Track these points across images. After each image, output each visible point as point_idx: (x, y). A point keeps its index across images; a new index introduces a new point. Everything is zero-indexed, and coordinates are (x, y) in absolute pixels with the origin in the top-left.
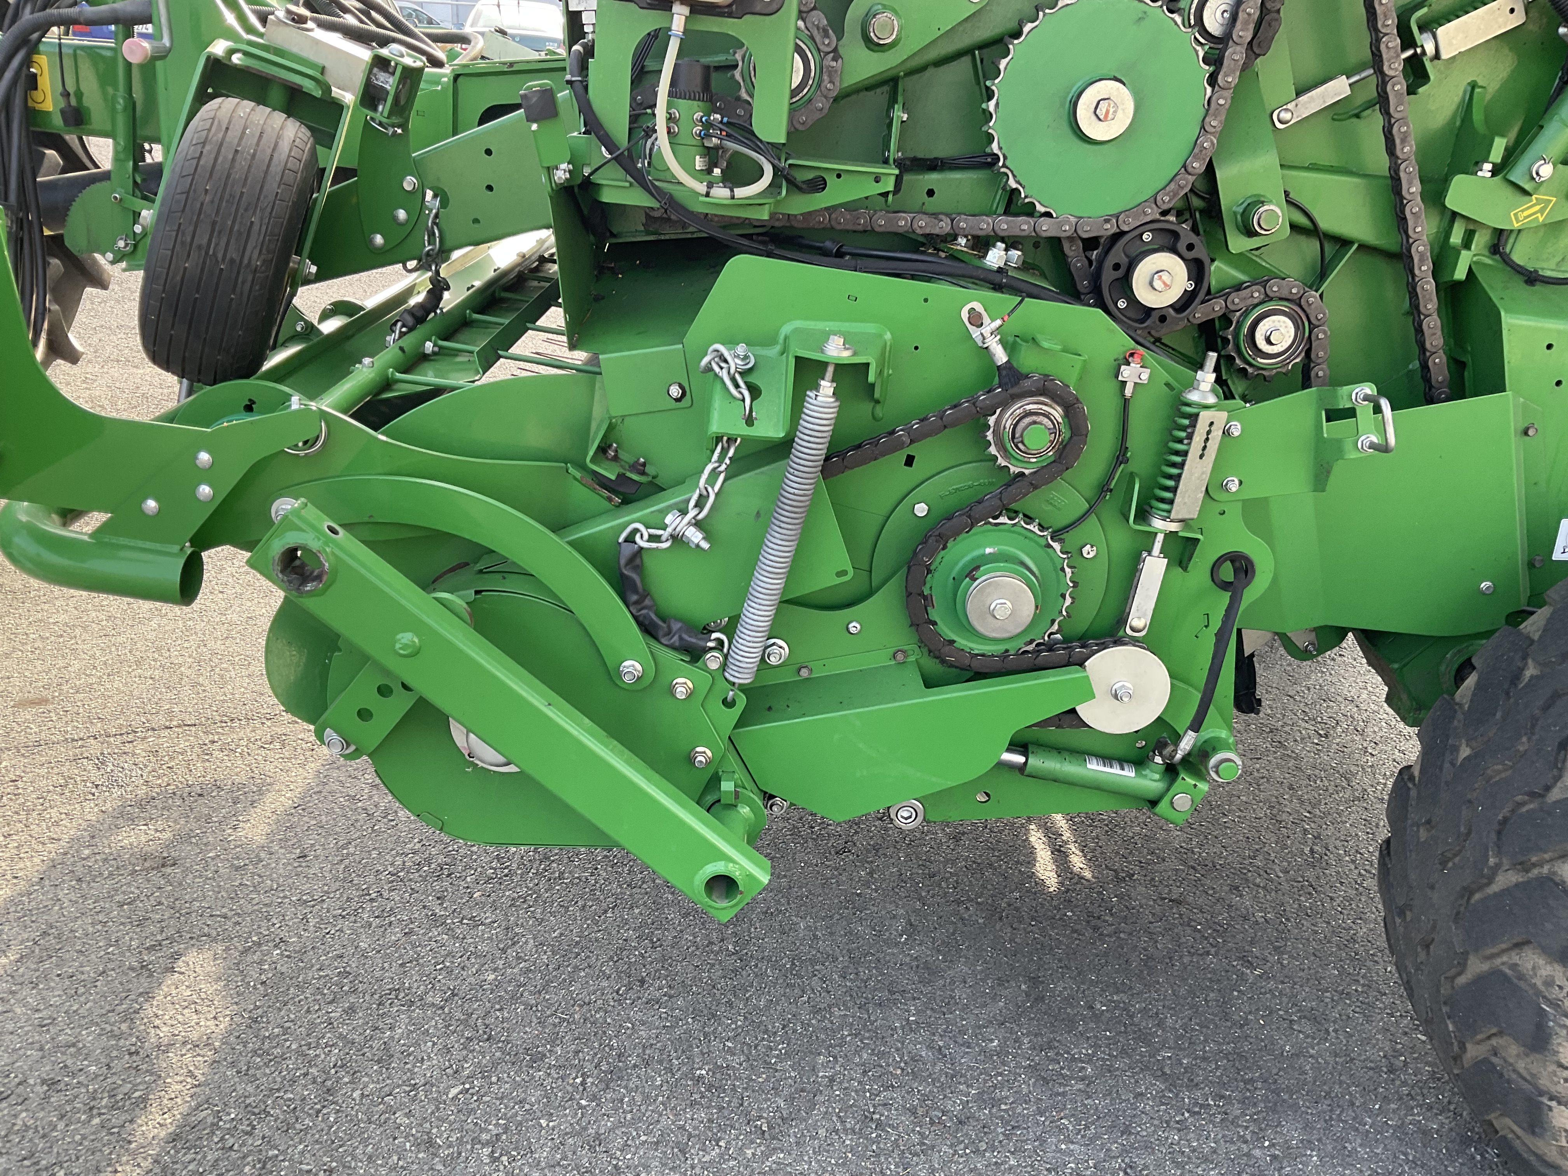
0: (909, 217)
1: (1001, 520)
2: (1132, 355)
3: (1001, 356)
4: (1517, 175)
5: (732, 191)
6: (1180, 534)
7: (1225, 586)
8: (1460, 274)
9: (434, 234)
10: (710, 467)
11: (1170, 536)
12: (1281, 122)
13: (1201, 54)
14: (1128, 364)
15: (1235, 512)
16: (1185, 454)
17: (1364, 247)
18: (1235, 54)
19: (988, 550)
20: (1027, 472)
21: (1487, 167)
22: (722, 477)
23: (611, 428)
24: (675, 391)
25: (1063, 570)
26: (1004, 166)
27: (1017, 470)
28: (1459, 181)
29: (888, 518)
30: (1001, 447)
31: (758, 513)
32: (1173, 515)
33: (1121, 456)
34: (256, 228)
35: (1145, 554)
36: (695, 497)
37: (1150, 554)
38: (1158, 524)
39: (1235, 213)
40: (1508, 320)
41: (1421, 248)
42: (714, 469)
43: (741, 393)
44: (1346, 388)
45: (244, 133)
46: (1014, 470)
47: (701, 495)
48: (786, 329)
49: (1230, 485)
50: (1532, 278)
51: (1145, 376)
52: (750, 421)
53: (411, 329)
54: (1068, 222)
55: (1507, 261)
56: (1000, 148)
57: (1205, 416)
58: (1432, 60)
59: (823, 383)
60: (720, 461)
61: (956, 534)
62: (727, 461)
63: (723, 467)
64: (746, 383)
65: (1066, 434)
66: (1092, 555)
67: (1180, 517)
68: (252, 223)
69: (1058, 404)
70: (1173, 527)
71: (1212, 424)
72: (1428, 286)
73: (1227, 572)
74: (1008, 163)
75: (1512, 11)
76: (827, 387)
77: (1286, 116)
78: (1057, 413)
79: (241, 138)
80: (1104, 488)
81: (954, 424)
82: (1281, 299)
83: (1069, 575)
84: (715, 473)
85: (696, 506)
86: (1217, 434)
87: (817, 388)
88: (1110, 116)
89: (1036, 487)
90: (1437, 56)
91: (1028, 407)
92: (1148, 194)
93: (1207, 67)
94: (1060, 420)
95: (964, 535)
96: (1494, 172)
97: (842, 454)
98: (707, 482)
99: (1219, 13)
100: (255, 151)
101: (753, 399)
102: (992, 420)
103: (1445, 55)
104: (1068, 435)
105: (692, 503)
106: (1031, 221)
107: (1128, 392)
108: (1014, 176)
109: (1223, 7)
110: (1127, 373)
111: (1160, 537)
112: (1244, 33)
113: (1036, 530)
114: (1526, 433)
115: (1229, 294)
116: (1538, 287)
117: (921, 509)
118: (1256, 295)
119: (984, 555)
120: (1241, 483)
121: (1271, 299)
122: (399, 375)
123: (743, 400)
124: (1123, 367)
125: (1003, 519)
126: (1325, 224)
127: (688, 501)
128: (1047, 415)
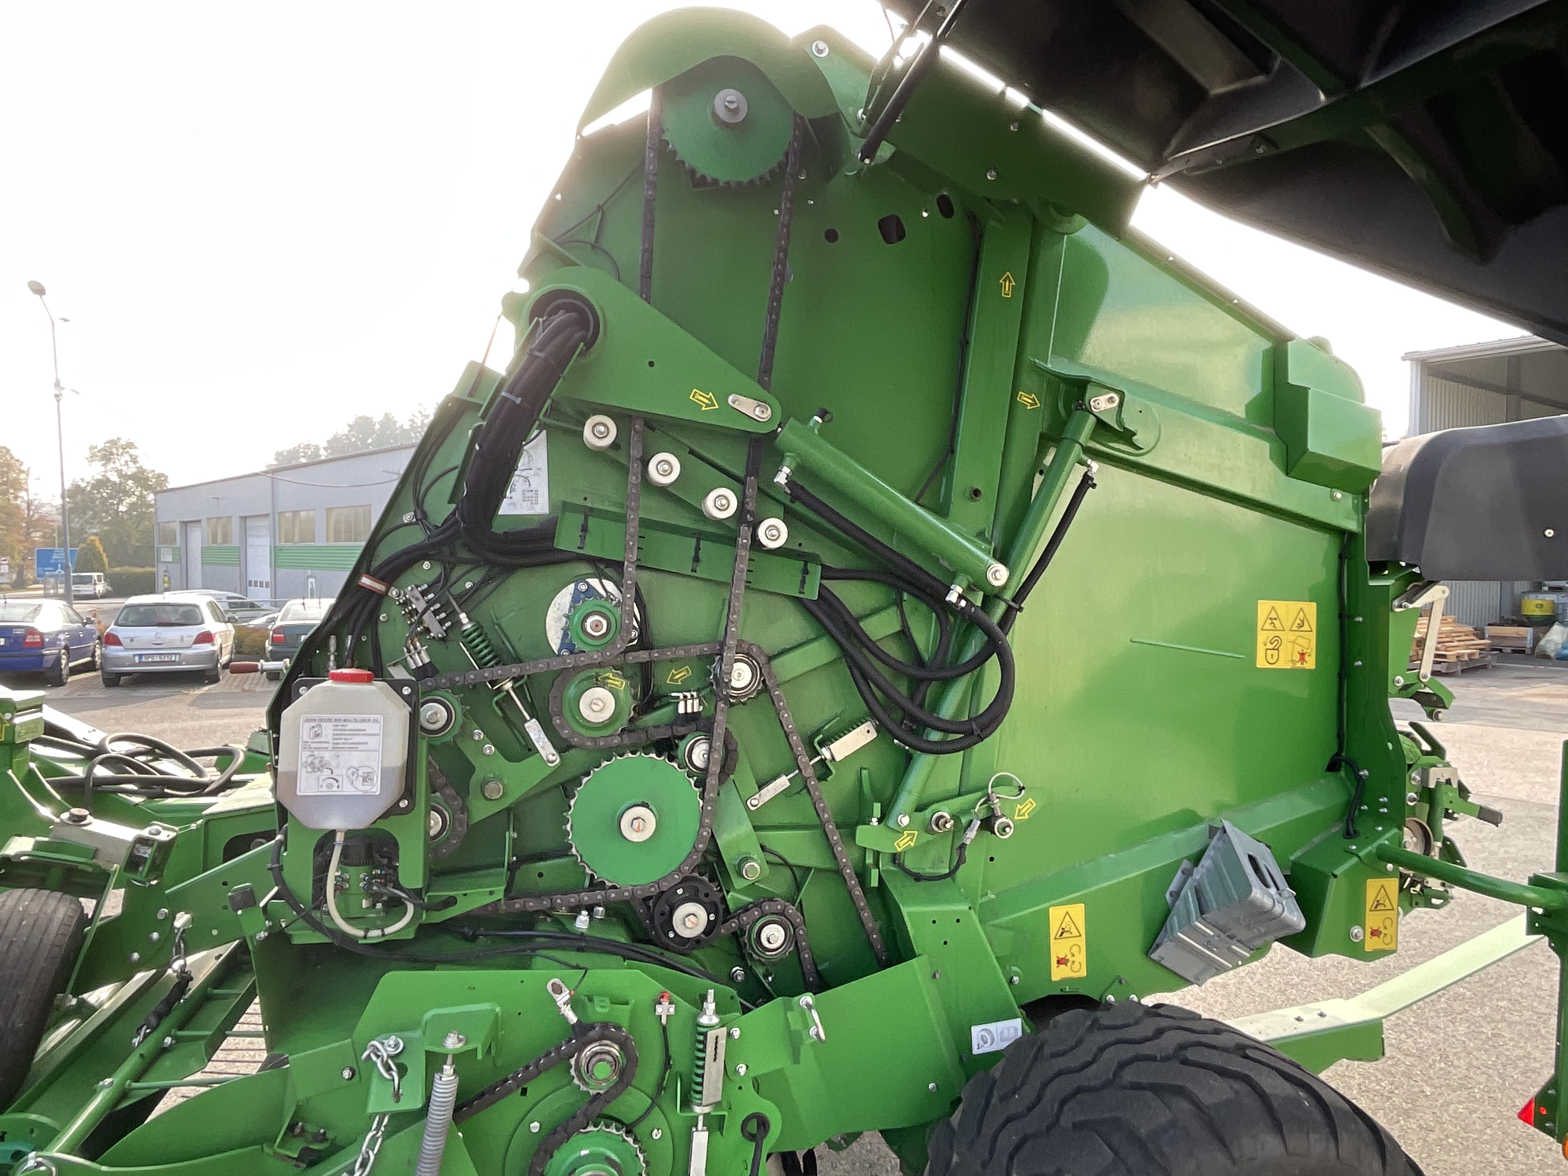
0: (522, 901)
1: (589, 1129)
2: (662, 997)
3: (573, 1018)
4: (891, 823)
5: (383, 931)
6: (712, 1113)
7: (752, 1137)
8: (874, 883)
9: (180, 946)
10: (370, 1135)
11: (706, 1116)
12: (753, 806)
13: (693, 782)
14: (661, 1003)
15: (749, 1087)
16: (703, 1059)
17: (819, 870)
18: (712, 781)
19: (584, 1153)
20: (602, 1092)
21: (874, 820)
22: (380, 1141)
23: (299, 1108)
24: (347, 1074)
25: (637, 1156)
26: (581, 861)
27: (595, 1092)
28: (860, 829)
29: (513, 1136)
30: (581, 1078)
31: (409, 1161)
32: (704, 1103)
33: (667, 1064)
34: (21, 999)
35: (694, 1129)
36: (360, 1160)
37: (697, 1130)
38: (698, 1110)
39: (734, 865)
40: (905, 910)
41: (848, 871)
42: (374, 1136)
43: (391, 1075)
44: (796, 998)
45: (20, 923)
46: (593, 1092)
47: (363, 1159)
48: (428, 1015)
49: (740, 1070)
50: (918, 878)
51: (672, 1010)
52: (397, 1096)
53: (154, 1029)
54: (627, 891)
55: (902, 867)
56: (577, 851)
57: (711, 1035)
58: (831, 761)
59: (445, 1067)
60: (378, 1129)
61: (558, 1145)
62: (383, 1129)
63: (380, 1133)
64: (396, 1065)
65: (622, 1061)
66: (659, 1136)
67: (709, 1102)
68: (18, 996)
69: (616, 1043)
70: (707, 1110)
71: (717, 1037)
72: (858, 892)
73: (753, 1127)
74: (584, 859)
75: (868, 732)
76: (448, 1069)
77: (755, 802)
78: (615, 1050)
79: (18, 930)
80: (660, 1087)
81: (547, 1068)
82: (773, 914)
83: (642, 1159)
84: (374, 1139)
85: (361, 1166)
86: (722, 1042)
87: (441, 1071)
88: (641, 828)
89: (608, 1102)
90: (833, 759)
91: (594, 1050)
92: (674, 867)
93: (697, 789)
94: (618, 1054)
95: (564, 1144)
96: (880, 821)
97: (469, 1103)
98: (367, 1147)
99: (701, 757)
100: (28, 938)
101: (400, 1078)
102: (573, 1061)
103: (838, 759)
104: (625, 1063)
105: (358, 1165)
106: (603, 892)
107: (664, 1021)
108: (589, 867)
109: (703, 752)
110: (659, 1009)
111: (701, 1118)
112: (715, 769)
113: (614, 1131)
114: (934, 976)
115: (739, 915)
116: (923, 883)
117: (535, 1126)
118: (756, 913)
119: (580, 1157)
120: (747, 1067)
121: (766, 915)
122: (135, 1085)
123: (393, 1080)
124: (657, 1006)
125: (591, 1128)
126: (791, 861)
127: (355, 1162)
128: (608, 1053)
